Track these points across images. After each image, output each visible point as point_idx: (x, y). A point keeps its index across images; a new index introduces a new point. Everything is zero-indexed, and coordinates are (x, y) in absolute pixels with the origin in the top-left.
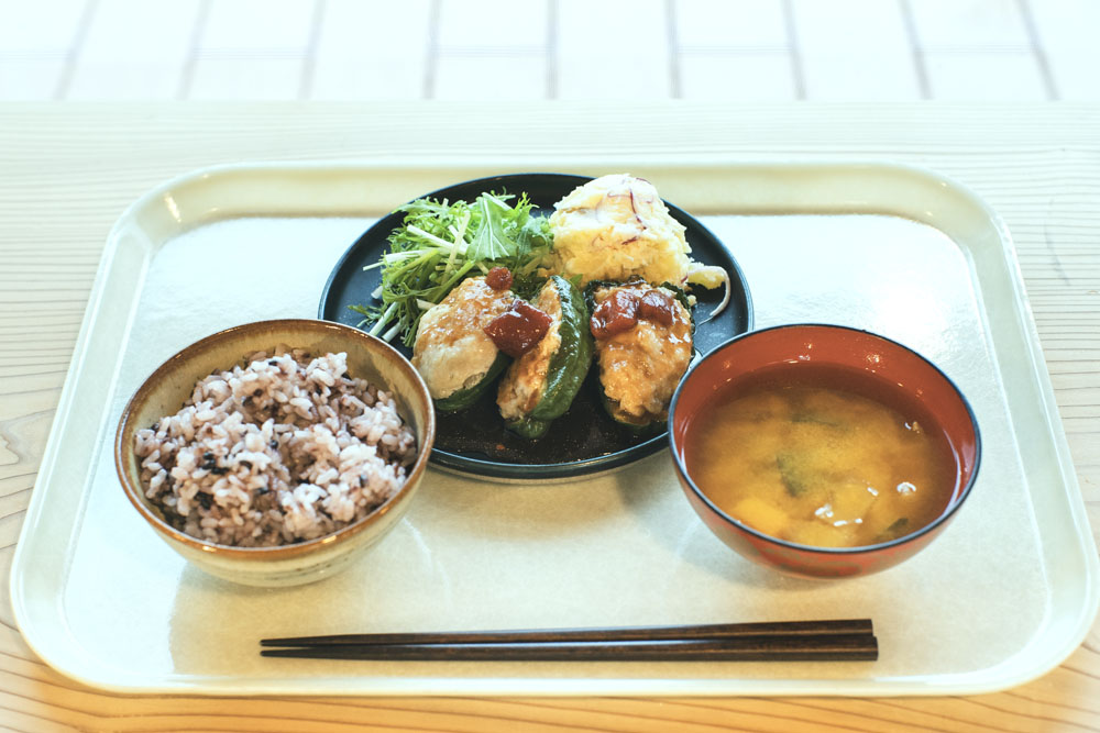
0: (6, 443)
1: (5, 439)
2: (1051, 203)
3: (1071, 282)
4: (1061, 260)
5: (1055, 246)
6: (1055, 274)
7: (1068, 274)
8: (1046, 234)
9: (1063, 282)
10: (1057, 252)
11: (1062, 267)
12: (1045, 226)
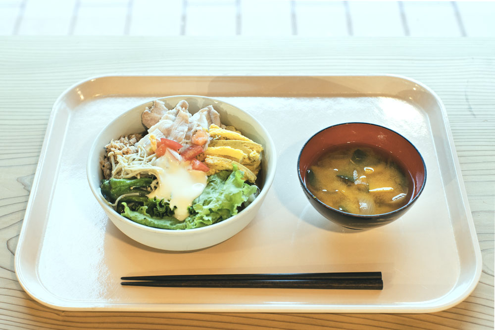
0: (24, 186)
1: (23, 185)
2: (468, 82)
3: (477, 116)
4: (472, 107)
5: (470, 100)
6: (469, 113)
7: (475, 113)
8: (466, 95)
9: (473, 116)
10: (470, 103)
11: (473, 110)
12: (465, 92)
